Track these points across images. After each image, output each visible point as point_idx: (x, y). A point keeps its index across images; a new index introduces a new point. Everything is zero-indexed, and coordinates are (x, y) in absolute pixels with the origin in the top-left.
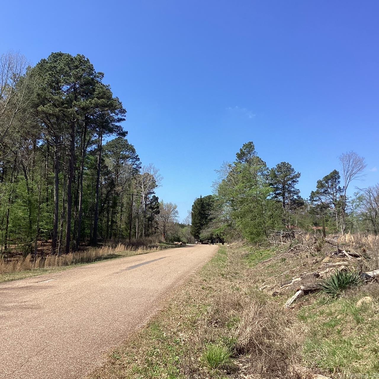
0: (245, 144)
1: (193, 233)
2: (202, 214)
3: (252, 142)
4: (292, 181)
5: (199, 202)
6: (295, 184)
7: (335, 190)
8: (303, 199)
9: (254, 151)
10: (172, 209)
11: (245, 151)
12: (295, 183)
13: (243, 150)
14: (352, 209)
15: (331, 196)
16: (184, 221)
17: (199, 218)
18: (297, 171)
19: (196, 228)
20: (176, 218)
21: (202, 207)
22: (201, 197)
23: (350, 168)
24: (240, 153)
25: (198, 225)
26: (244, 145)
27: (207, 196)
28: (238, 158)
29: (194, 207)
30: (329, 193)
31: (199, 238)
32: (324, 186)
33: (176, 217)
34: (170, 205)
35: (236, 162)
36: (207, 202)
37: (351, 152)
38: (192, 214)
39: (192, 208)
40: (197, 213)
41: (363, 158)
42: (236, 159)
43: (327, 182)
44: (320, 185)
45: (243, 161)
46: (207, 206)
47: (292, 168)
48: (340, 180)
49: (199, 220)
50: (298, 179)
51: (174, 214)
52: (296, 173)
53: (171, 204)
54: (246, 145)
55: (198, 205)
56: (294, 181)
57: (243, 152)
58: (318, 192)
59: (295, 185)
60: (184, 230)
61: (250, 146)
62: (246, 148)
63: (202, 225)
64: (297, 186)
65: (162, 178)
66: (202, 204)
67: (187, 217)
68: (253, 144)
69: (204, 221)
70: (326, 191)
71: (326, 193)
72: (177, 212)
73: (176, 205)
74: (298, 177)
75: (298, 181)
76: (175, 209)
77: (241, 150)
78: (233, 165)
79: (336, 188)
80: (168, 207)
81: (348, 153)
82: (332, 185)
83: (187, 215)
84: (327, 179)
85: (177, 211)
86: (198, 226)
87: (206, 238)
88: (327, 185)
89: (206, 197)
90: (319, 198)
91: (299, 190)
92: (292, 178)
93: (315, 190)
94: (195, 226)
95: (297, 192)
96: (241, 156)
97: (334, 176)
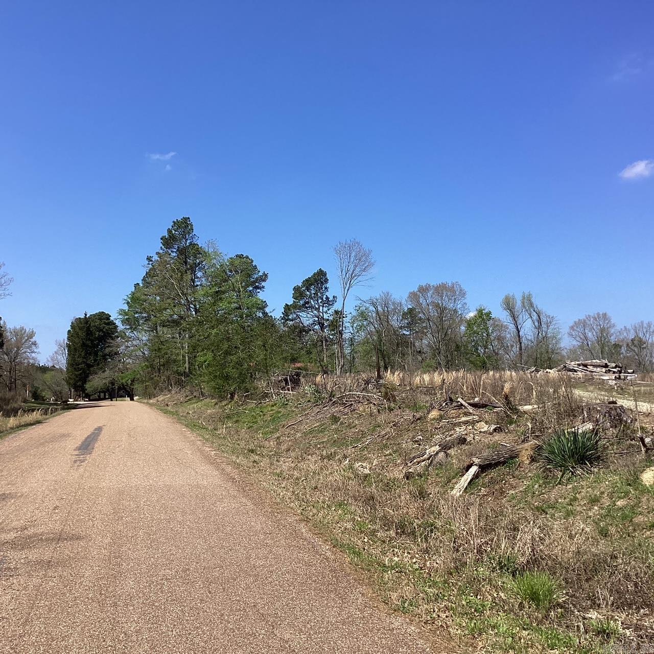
0: (175, 220)
1: (71, 382)
2: (87, 346)
3: (189, 218)
4: (254, 288)
5: (82, 325)
6: (259, 292)
7: (321, 302)
8: (273, 317)
9: (193, 234)
10: (25, 338)
11: (176, 233)
12: (258, 290)
13: (174, 232)
14: (352, 332)
15: (315, 312)
16: (50, 360)
17: (83, 354)
18: (262, 269)
19: (77, 373)
20: (33, 355)
21: (88, 334)
22: (86, 315)
23: (352, 267)
24: (167, 236)
25: (80, 366)
26: (174, 222)
27: (96, 314)
28: (163, 245)
29: (71, 335)
30: (312, 307)
31: (84, 390)
32: (304, 295)
33: (32, 352)
34: (21, 331)
35: (161, 251)
36: (96, 324)
37: (352, 240)
38: (69, 346)
39: (67, 335)
40: (79, 344)
41: (370, 251)
42: (161, 248)
43: (308, 289)
44: (298, 293)
45: (172, 251)
46: (97, 331)
47: (254, 264)
48: (328, 285)
49: (83, 358)
50: (263, 284)
51: (29, 347)
52: (260, 274)
53: (22, 329)
54: (178, 222)
55: (80, 329)
56: (257, 288)
57: (173, 235)
58: (295, 306)
59: (258, 294)
60: (48, 376)
61: (184, 226)
62: (178, 229)
63: (89, 366)
64: (261, 295)
65: (11, 280)
66: (88, 328)
67: (55, 352)
68: (189, 221)
69: (91, 360)
70: (308, 303)
71: (307, 308)
72: (35, 344)
73: (33, 332)
74: (264, 281)
75: (263, 287)
76: (31, 338)
77: (169, 231)
78: (156, 258)
79: (322, 299)
80: (16, 335)
81: (349, 242)
82: (316, 294)
83: (56, 350)
84: (308, 283)
85: (35, 342)
86: (81, 369)
87: (97, 389)
88: (308, 293)
89: (94, 315)
90: (297, 315)
91: (265, 301)
92: (254, 282)
93: (290, 302)
94: (75, 368)
95: (262, 306)
96: (168, 242)
97: (319, 280)
